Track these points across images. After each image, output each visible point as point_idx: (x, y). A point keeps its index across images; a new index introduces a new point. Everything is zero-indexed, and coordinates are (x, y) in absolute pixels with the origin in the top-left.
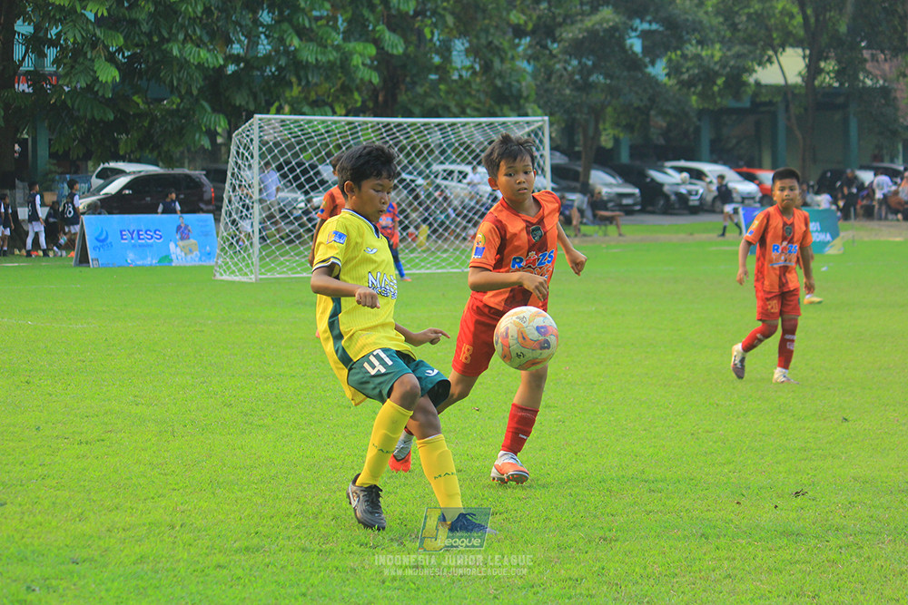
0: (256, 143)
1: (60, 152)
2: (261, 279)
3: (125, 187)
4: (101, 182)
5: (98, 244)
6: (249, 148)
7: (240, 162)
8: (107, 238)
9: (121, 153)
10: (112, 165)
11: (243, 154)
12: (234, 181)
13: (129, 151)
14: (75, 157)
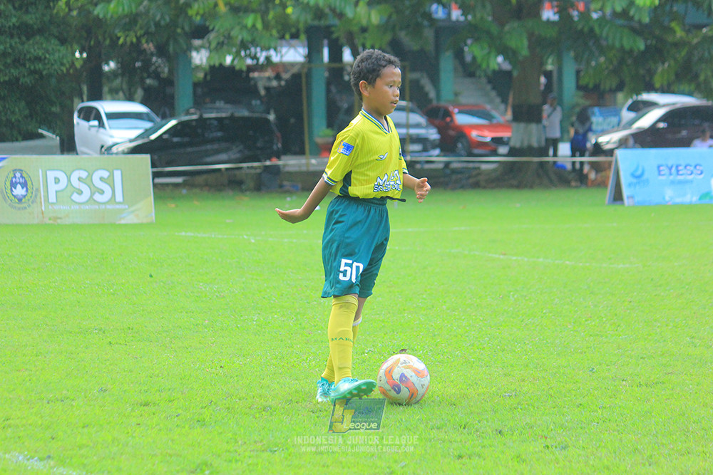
1: (591, 86)
3: (660, 120)
4: (632, 115)
5: (634, 180)
8: (643, 173)
9: (657, 85)
10: (646, 97)
13: (665, 83)
14: (607, 87)
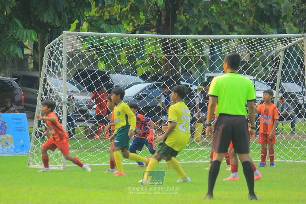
0: (64, 55)
2: (67, 167)
6: (58, 59)
7: (51, 70)
11: (53, 63)
12: (46, 86)
